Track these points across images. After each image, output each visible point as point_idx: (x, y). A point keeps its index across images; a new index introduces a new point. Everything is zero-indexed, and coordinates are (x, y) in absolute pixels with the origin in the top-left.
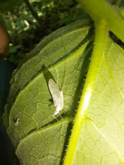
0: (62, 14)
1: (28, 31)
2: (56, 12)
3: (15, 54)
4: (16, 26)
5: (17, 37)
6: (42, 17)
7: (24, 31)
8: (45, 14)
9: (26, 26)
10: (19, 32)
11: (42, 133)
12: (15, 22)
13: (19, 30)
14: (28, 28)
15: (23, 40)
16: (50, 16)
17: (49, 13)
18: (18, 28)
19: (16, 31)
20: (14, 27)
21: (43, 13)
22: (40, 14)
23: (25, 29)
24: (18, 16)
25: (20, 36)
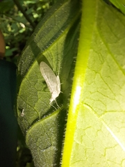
1: (24, 33)
3: (11, 57)
4: (12, 29)
5: (12, 40)
7: (20, 33)
9: (22, 28)
10: (15, 35)
12: (11, 24)
13: (15, 32)
14: (24, 30)
15: (20, 42)
18: (13, 31)
19: (12, 34)
23: (21, 31)
24: (13, 20)
25: (16, 39)
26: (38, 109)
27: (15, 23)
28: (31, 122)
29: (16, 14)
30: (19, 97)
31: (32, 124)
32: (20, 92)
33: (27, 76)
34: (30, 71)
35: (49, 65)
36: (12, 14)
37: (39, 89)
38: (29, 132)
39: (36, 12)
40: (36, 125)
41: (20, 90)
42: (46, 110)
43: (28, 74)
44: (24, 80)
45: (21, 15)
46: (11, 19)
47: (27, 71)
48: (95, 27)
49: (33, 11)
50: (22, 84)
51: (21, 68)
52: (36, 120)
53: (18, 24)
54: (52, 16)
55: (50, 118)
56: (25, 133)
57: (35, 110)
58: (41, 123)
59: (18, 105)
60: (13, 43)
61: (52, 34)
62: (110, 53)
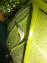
0: (23, 6)
1: (10, 12)
2: (20, 5)
3: (5, 21)
4: (5, 11)
5: (5, 15)
6: (15, 7)
7: (8, 13)
8: (16, 6)
9: (9, 10)
10: (6, 13)
11: (18, 47)
12: (5, 9)
13: (6, 12)
14: (10, 11)
15: (8, 16)
16: (18, 7)
17: (18, 6)
18: (6, 11)
19: (5, 13)
20: (4, 11)
21: (15, 5)
22: (14, 6)
23: (9, 12)
25: (7, 14)
26: (15, 42)
27: (6, 9)
29: (7, 5)
31: (13, 48)
32: (9, 36)
33: (12, 31)
34: (13, 29)
36: (5, 5)
39: (14, 5)
41: (9, 35)
43: (13, 30)
45: (9, 6)
46: (5, 7)
49: (13, 4)
50: (10, 34)
53: (7, 9)
57: (14, 43)
60: (5, 16)
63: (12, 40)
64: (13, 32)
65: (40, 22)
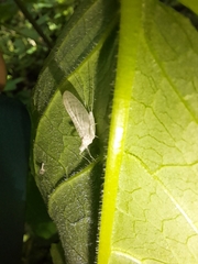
1: (34, 54)
6: (55, 31)
8: (60, 26)
9: (31, 46)
10: (20, 57)
14: (34, 49)
15: (28, 69)
18: (17, 51)
21: (57, 24)
22: (52, 27)
23: (30, 51)
24: (17, 33)
25: (22, 63)
27: (20, 38)
28: (54, 181)
29: (21, 25)
30: (35, 145)
31: (57, 185)
32: (37, 138)
33: (47, 113)
34: (51, 105)
35: (78, 96)
37: (65, 132)
38: (53, 198)
40: (62, 186)
41: (38, 134)
42: (75, 164)
43: (49, 109)
44: (43, 120)
45: (30, 25)
47: (46, 105)
48: (141, 36)
49: (47, 18)
50: (40, 126)
51: (37, 101)
52: (62, 180)
53: (24, 40)
54: (81, 20)
55: (82, 175)
56: (47, 199)
57: (60, 164)
58: (69, 183)
59: (35, 157)
60: (17, 69)
61: (80, 48)
62: (166, 76)
63: (49, 152)
64: (52, 115)
65: (159, 62)
